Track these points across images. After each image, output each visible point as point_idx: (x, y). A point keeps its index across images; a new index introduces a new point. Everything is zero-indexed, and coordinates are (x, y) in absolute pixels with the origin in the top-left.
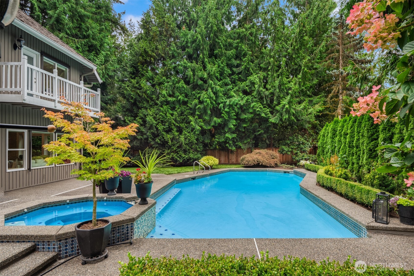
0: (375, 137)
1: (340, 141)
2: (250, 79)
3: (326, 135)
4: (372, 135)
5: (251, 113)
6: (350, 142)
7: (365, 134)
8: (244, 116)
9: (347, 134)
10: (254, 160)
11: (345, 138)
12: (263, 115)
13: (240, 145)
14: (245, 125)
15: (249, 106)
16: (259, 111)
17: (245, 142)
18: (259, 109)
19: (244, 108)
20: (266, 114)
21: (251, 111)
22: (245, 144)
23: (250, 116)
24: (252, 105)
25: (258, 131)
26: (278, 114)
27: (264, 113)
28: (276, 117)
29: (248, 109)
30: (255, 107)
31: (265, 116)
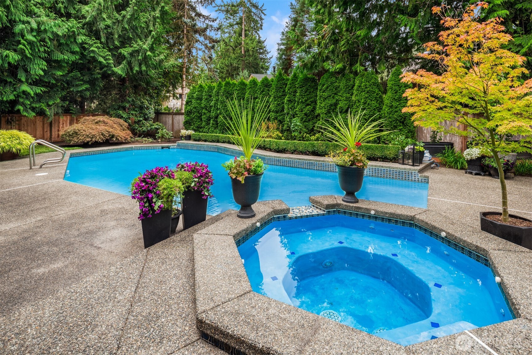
0: (309, 102)
4: (306, 100)
5: (76, 53)
7: (298, 99)
12: (100, 59)
13: (45, 108)
14: (59, 73)
15: (72, 40)
16: (93, 51)
17: (50, 103)
18: (96, 49)
19: (62, 41)
20: (106, 60)
21: (77, 49)
22: (49, 106)
23: (73, 58)
24: (81, 39)
25: (77, 86)
26: (124, 62)
27: (102, 56)
28: (122, 66)
29: (68, 45)
30: (86, 43)
31: (104, 62)
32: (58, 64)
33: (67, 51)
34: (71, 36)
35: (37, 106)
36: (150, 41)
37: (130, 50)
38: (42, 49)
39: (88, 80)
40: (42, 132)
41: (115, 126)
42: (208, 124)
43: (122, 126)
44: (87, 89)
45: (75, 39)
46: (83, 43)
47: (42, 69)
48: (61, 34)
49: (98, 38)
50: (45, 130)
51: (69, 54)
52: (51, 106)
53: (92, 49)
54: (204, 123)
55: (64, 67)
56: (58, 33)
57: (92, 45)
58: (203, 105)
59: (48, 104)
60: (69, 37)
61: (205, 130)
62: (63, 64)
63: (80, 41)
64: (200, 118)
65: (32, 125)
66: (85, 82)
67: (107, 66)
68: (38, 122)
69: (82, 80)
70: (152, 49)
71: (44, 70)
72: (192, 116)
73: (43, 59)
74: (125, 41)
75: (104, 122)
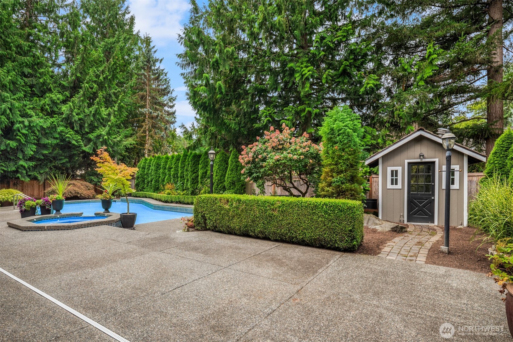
0: (195, 171)
1: (164, 173)
2: (51, 97)
3: (147, 167)
4: (194, 170)
5: (56, 138)
6: (174, 174)
7: (189, 169)
8: (45, 141)
9: (172, 168)
10: (71, 192)
11: (169, 171)
12: (74, 142)
13: (37, 175)
14: (46, 152)
15: (54, 130)
16: (69, 137)
17: (42, 172)
18: (69, 136)
19: (47, 131)
20: (77, 142)
21: (58, 136)
22: (41, 174)
23: (55, 142)
24: (60, 129)
25: (61, 159)
26: (91, 143)
27: (74, 140)
28: (89, 146)
29: (52, 134)
30: (63, 132)
31: (76, 144)
32: (45, 146)
33: (51, 137)
34: (53, 128)
35: (32, 174)
36: (107, 128)
37: (95, 134)
38: (32, 138)
39: (68, 155)
40: (38, 192)
41: (82, 187)
42: (148, 186)
43: (87, 187)
44: (67, 162)
45: (56, 129)
46: (61, 132)
47: (32, 150)
48: (46, 127)
49: (73, 128)
50: (40, 190)
51: (52, 140)
52: (42, 173)
53: (68, 135)
54: (146, 186)
55: (49, 148)
56: (44, 126)
57: (67, 133)
58: (145, 173)
59: (40, 173)
60: (52, 128)
61: (146, 190)
62: (48, 146)
63: (59, 131)
64: (144, 181)
65: (31, 187)
66: (66, 157)
67: (79, 147)
68: (35, 184)
69: (64, 156)
70: (109, 134)
71: (34, 152)
72: (140, 180)
73: (33, 143)
74: (93, 128)
75: (74, 184)
